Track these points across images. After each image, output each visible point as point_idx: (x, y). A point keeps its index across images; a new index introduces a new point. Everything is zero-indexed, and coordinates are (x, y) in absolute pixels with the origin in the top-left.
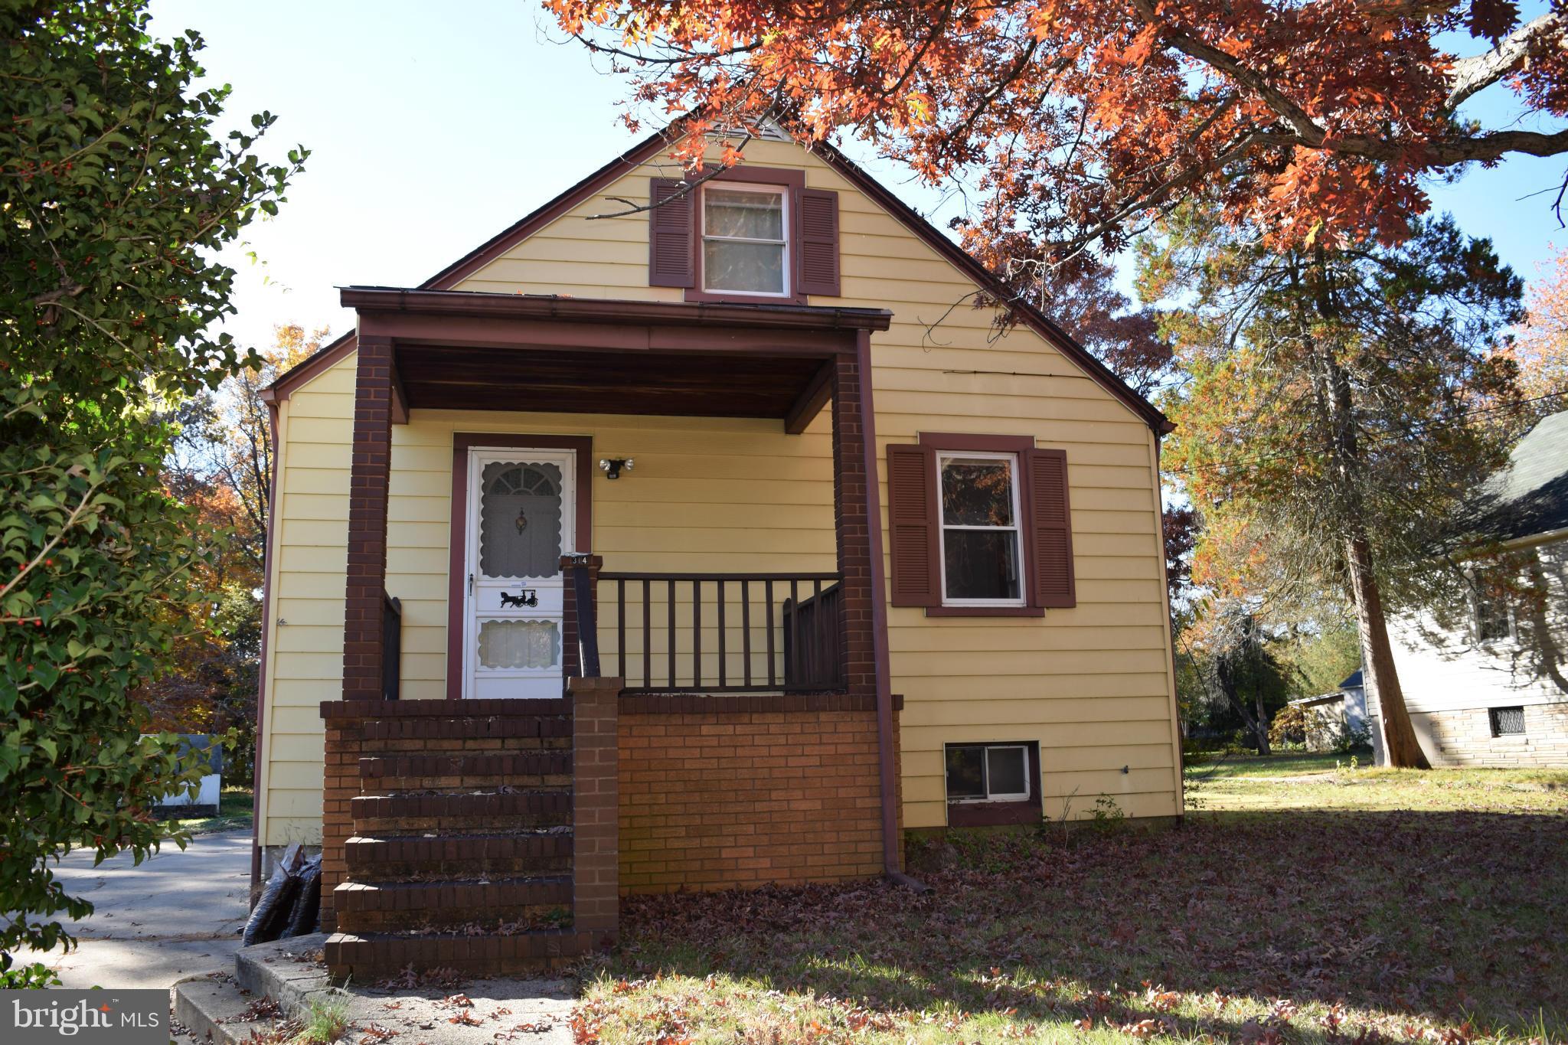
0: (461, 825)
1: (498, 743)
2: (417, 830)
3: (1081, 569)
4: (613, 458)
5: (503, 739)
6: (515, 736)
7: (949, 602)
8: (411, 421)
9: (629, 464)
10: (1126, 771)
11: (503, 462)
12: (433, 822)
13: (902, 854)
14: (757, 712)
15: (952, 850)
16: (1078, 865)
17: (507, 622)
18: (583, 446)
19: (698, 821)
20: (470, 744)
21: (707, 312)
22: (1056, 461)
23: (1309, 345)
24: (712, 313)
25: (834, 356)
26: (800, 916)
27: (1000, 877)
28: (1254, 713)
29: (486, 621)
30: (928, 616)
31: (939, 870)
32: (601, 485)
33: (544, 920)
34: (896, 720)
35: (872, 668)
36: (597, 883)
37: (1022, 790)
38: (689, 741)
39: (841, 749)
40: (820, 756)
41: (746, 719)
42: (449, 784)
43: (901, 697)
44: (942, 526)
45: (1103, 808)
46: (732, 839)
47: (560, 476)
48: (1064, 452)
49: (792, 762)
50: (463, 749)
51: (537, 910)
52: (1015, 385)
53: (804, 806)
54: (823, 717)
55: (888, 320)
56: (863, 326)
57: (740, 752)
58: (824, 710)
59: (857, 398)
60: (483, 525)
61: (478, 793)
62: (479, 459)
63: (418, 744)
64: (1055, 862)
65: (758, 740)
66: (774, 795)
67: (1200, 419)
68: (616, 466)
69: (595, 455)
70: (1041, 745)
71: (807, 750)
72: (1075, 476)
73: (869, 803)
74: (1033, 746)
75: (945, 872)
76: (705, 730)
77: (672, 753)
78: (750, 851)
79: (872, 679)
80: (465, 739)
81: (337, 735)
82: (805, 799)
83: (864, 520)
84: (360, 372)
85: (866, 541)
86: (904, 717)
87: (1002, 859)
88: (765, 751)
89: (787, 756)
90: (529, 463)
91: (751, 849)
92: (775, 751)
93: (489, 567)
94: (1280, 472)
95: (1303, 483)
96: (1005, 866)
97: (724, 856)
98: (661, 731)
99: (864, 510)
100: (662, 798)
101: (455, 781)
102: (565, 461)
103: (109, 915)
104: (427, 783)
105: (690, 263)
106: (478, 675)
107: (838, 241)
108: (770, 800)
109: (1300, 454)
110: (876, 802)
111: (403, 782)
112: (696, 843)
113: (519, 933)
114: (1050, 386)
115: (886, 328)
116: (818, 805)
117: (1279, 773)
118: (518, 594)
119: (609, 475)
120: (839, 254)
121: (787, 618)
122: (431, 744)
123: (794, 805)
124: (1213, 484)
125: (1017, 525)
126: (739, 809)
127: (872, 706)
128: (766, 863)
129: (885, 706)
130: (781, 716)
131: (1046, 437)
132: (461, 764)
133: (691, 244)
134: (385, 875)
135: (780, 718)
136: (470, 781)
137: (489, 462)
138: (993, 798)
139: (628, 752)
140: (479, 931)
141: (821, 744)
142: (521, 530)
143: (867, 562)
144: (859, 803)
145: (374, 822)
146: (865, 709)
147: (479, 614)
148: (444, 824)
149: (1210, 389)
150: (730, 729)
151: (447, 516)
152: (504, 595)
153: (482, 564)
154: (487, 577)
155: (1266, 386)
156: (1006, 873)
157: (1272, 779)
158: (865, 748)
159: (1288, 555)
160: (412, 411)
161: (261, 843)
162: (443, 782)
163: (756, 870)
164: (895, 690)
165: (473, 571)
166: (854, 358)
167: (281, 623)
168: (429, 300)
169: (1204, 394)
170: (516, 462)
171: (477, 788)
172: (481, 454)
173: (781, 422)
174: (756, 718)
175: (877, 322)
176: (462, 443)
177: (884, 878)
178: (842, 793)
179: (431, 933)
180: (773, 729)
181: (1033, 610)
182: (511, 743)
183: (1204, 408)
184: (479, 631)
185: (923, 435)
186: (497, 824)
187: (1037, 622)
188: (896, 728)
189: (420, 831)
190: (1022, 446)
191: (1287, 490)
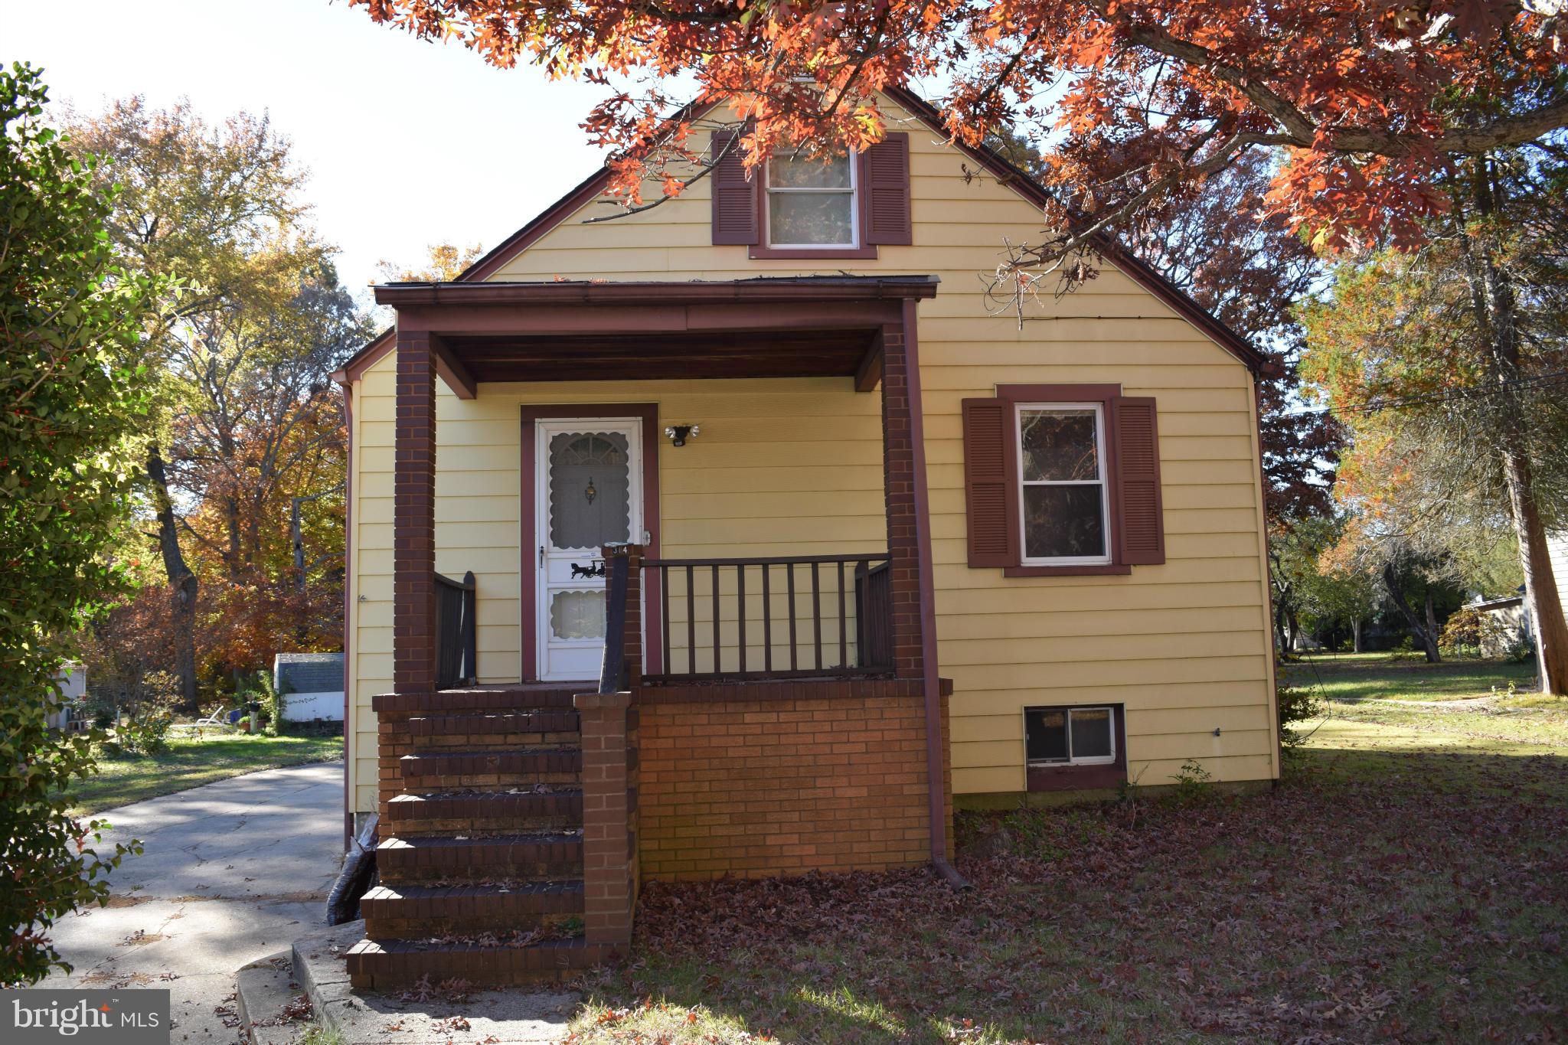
0: (493, 826)
1: (538, 737)
2: (452, 831)
3: (1170, 523)
4: (679, 424)
5: (543, 733)
6: (554, 731)
7: (1028, 562)
8: (479, 396)
9: (695, 430)
10: (1217, 733)
11: (570, 433)
12: (466, 824)
13: (952, 841)
14: (801, 699)
15: (1006, 836)
16: (1139, 850)
17: (578, 593)
18: (649, 414)
19: (742, 808)
20: (511, 739)
21: (743, 290)
22: (1146, 409)
23: (1465, 244)
24: (748, 290)
25: (881, 325)
26: (823, 919)
27: (1052, 865)
28: (1422, 619)
29: (557, 592)
30: (1006, 576)
31: (989, 858)
32: (668, 453)
33: (560, 929)
34: (945, 706)
35: (920, 652)
36: (606, 897)
37: (1108, 753)
38: (733, 730)
39: (888, 736)
40: (866, 743)
41: (790, 707)
42: (487, 781)
43: (950, 682)
44: (1022, 482)
45: (1190, 774)
46: (776, 826)
47: (626, 445)
48: (1153, 400)
49: (837, 749)
50: (505, 744)
51: (555, 919)
52: (1100, 329)
53: (850, 793)
54: (870, 703)
55: (934, 287)
56: (907, 295)
57: (784, 740)
58: (870, 696)
59: (903, 371)
60: (552, 497)
61: (513, 792)
62: (546, 430)
63: (461, 740)
64: (1116, 847)
65: (802, 728)
66: (819, 782)
67: (1345, 327)
68: (682, 433)
69: (662, 422)
70: (1126, 707)
71: (853, 737)
72: (1165, 425)
73: (916, 789)
74: (1119, 708)
75: (995, 860)
76: (748, 718)
77: (715, 742)
78: (795, 838)
79: (920, 663)
80: (506, 734)
81: (389, 728)
82: (850, 785)
83: (911, 498)
84: (400, 368)
85: (913, 520)
86: (953, 702)
87: (1058, 846)
88: (809, 739)
89: (832, 743)
90: (595, 432)
91: (796, 836)
92: (819, 738)
93: (559, 539)
94: (1429, 384)
95: (1457, 393)
96: (1058, 853)
97: (768, 842)
98: (704, 719)
99: (911, 488)
100: (706, 787)
101: (492, 779)
102: (631, 429)
103: (230, 867)
104: (466, 781)
105: (754, 218)
106: (551, 646)
107: (908, 186)
108: (815, 787)
109: (1452, 362)
110: (923, 789)
111: (443, 780)
112: (740, 830)
113: (534, 944)
114: (1139, 329)
115: (933, 295)
116: (864, 792)
117: (1431, 697)
118: (588, 564)
119: (674, 442)
120: (910, 200)
121: (858, 582)
122: (474, 739)
123: (839, 793)
124: (1356, 398)
125: (1103, 480)
126: (783, 796)
127: (919, 691)
128: (811, 850)
129: (932, 690)
130: (826, 703)
131: (1134, 384)
132: (498, 762)
133: (754, 198)
134: (415, 879)
135: (825, 705)
136: (507, 779)
137: (556, 434)
138: (1076, 761)
139: (671, 741)
140: (494, 942)
141: (866, 730)
142: (591, 500)
143: (914, 542)
144: (906, 791)
145: (411, 825)
146: (913, 695)
147: (550, 586)
148: (477, 825)
149: (1353, 295)
150: (773, 717)
151: (517, 489)
152: (574, 566)
153: (553, 536)
154: (557, 549)
155: (1414, 291)
156: (1059, 862)
157: (1423, 703)
158: (913, 734)
159: (1438, 473)
160: (480, 385)
161: (352, 810)
162: (481, 780)
163: (800, 857)
164: (943, 674)
165: (543, 543)
166: (900, 327)
167: (361, 599)
168: (463, 293)
169: (1347, 300)
170: (582, 433)
171: (513, 786)
172: (548, 426)
173: (851, 380)
174: (800, 705)
175: (922, 291)
176: (530, 415)
177: (931, 866)
178: (889, 779)
179: (451, 943)
180: (818, 716)
181: (1119, 568)
182: (551, 737)
183: (1348, 314)
184: (552, 602)
185: (1001, 388)
186: (527, 825)
187: (1123, 579)
188: (945, 715)
189: (454, 832)
190: (1108, 394)
191: (1437, 403)
